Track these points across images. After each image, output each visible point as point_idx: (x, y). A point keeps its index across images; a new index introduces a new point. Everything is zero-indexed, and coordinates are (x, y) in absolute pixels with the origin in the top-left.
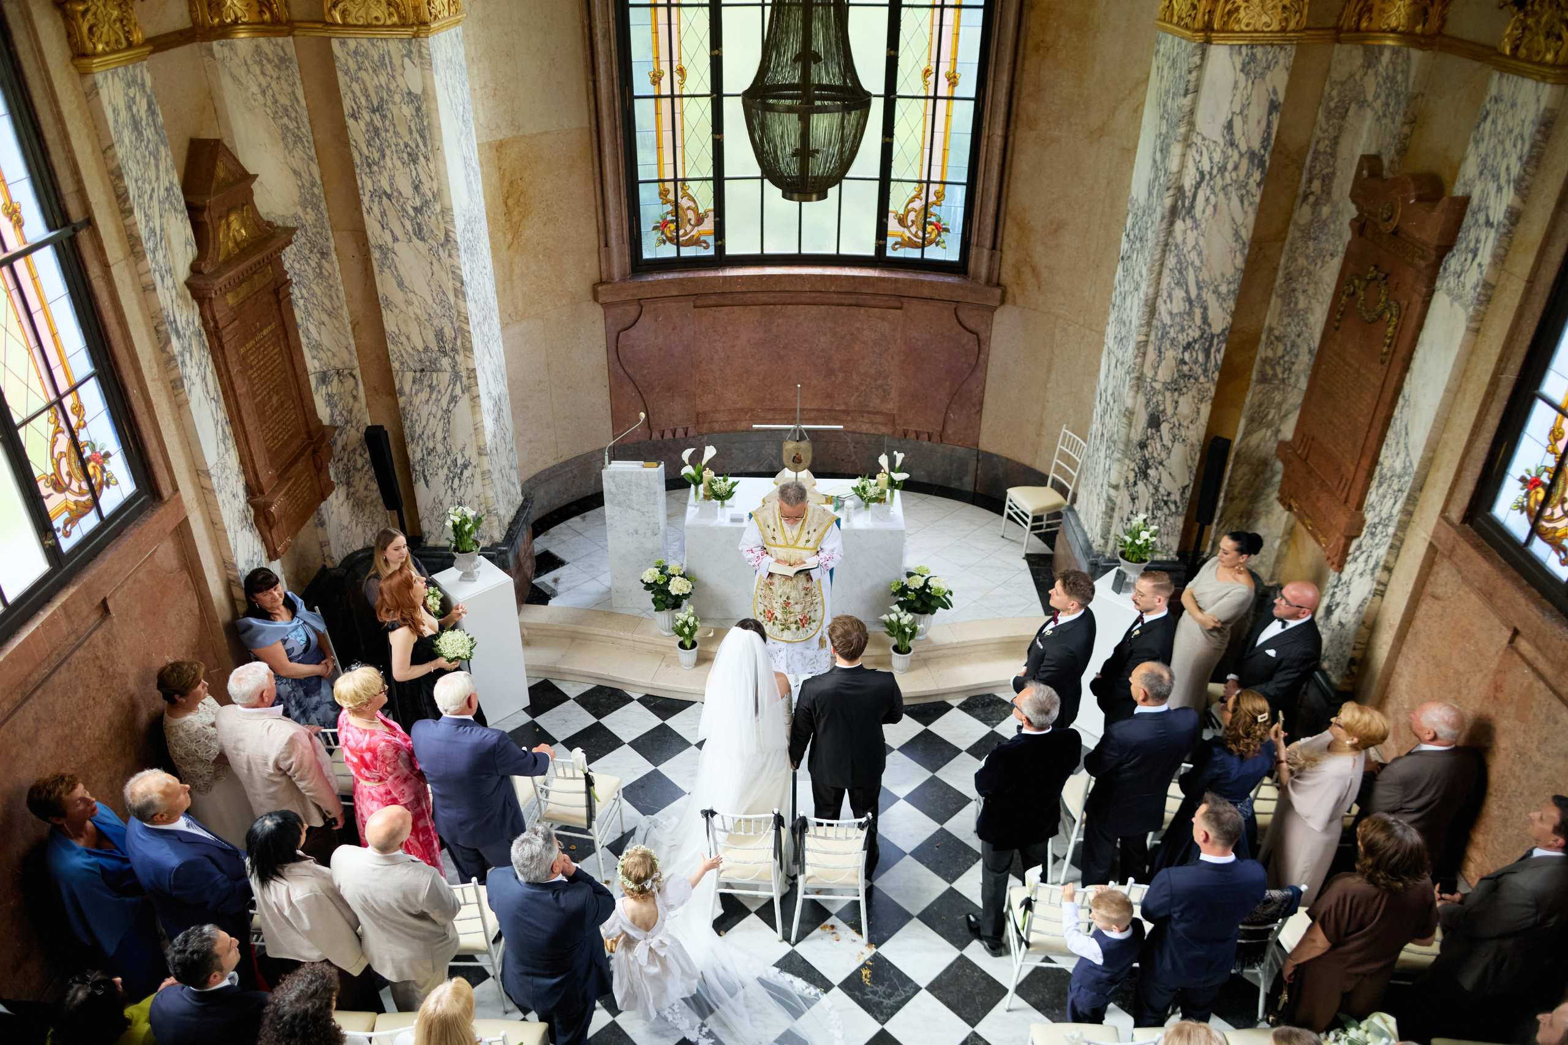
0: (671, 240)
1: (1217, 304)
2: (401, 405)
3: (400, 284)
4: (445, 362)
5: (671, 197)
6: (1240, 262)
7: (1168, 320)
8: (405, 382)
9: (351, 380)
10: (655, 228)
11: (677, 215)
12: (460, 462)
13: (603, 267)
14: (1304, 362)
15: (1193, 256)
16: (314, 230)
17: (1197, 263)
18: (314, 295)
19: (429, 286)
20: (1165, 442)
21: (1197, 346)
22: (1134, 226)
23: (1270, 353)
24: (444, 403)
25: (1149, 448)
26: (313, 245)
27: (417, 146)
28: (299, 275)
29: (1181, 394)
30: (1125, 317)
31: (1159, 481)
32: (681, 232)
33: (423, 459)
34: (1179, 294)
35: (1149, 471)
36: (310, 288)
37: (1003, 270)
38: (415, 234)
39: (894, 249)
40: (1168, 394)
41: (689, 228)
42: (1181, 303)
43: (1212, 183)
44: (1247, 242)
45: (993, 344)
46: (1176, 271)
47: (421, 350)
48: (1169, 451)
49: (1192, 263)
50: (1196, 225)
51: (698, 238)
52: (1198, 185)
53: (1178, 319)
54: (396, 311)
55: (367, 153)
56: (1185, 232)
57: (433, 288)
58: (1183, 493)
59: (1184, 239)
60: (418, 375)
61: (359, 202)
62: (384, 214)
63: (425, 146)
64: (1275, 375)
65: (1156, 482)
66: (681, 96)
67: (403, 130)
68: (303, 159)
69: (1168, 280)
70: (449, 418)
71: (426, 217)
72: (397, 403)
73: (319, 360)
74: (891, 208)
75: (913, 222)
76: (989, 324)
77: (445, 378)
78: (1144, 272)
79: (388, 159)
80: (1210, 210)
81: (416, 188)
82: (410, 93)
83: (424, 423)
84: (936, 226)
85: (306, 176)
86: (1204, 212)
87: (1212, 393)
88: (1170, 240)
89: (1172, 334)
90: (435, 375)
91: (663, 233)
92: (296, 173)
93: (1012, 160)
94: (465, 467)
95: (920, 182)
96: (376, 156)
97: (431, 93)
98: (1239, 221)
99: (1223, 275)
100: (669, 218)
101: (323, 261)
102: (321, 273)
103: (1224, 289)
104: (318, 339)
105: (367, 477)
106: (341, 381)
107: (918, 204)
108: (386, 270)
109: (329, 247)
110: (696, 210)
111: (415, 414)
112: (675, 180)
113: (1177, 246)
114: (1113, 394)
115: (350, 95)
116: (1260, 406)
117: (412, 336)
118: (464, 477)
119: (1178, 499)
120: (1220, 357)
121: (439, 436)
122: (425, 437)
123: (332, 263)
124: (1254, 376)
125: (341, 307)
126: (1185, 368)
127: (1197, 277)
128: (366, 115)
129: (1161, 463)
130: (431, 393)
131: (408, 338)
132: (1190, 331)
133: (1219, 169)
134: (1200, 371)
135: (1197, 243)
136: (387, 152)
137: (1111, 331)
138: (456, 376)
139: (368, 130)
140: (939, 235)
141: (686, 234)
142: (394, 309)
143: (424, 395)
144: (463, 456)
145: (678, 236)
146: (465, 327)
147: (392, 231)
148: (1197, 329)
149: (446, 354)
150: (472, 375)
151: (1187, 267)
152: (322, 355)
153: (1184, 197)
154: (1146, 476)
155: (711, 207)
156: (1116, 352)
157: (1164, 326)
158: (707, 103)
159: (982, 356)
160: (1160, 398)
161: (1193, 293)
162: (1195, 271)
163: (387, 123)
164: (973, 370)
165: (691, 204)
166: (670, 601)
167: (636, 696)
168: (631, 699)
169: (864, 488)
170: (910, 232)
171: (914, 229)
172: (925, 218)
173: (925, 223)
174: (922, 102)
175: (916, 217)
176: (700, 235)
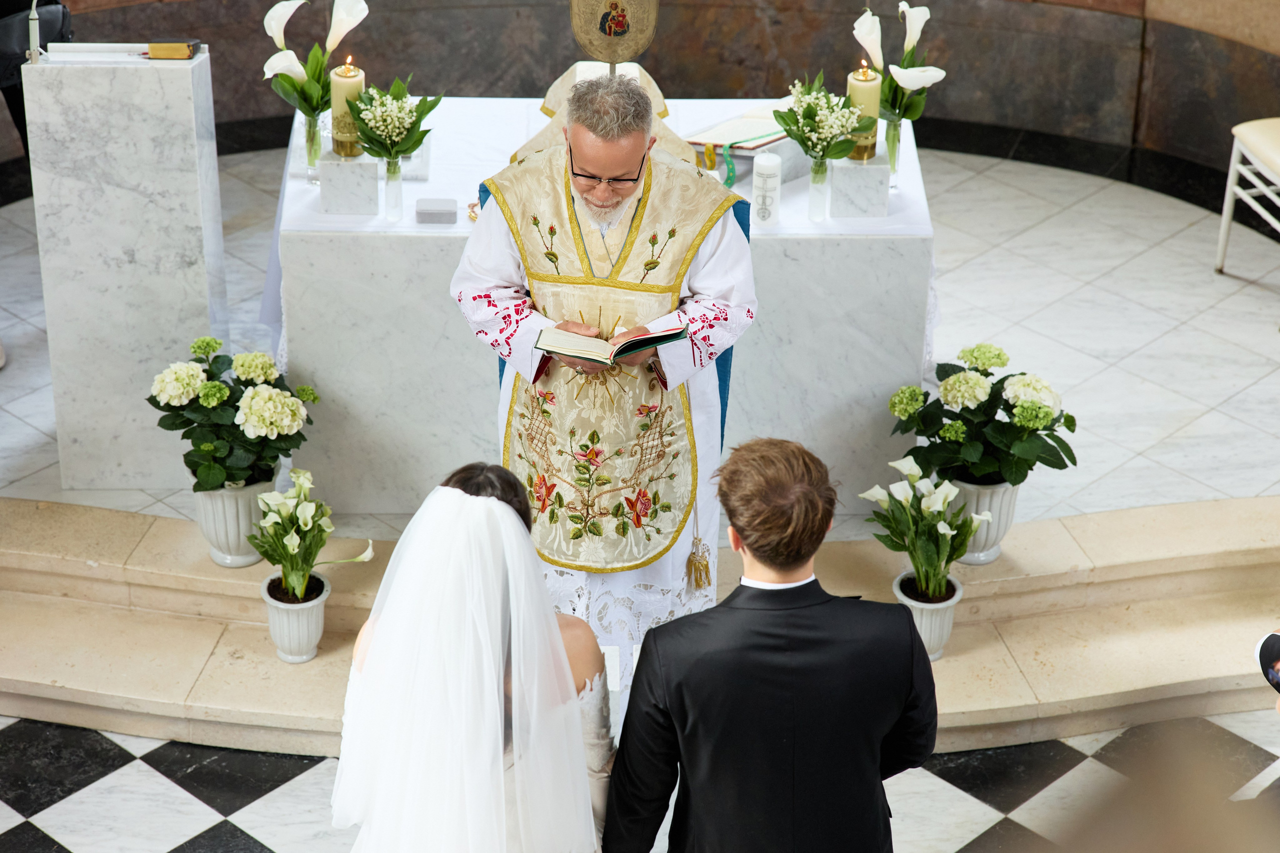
166: (242, 458)
167: (138, 747)
168: (125, 758)
169: (810, 114)
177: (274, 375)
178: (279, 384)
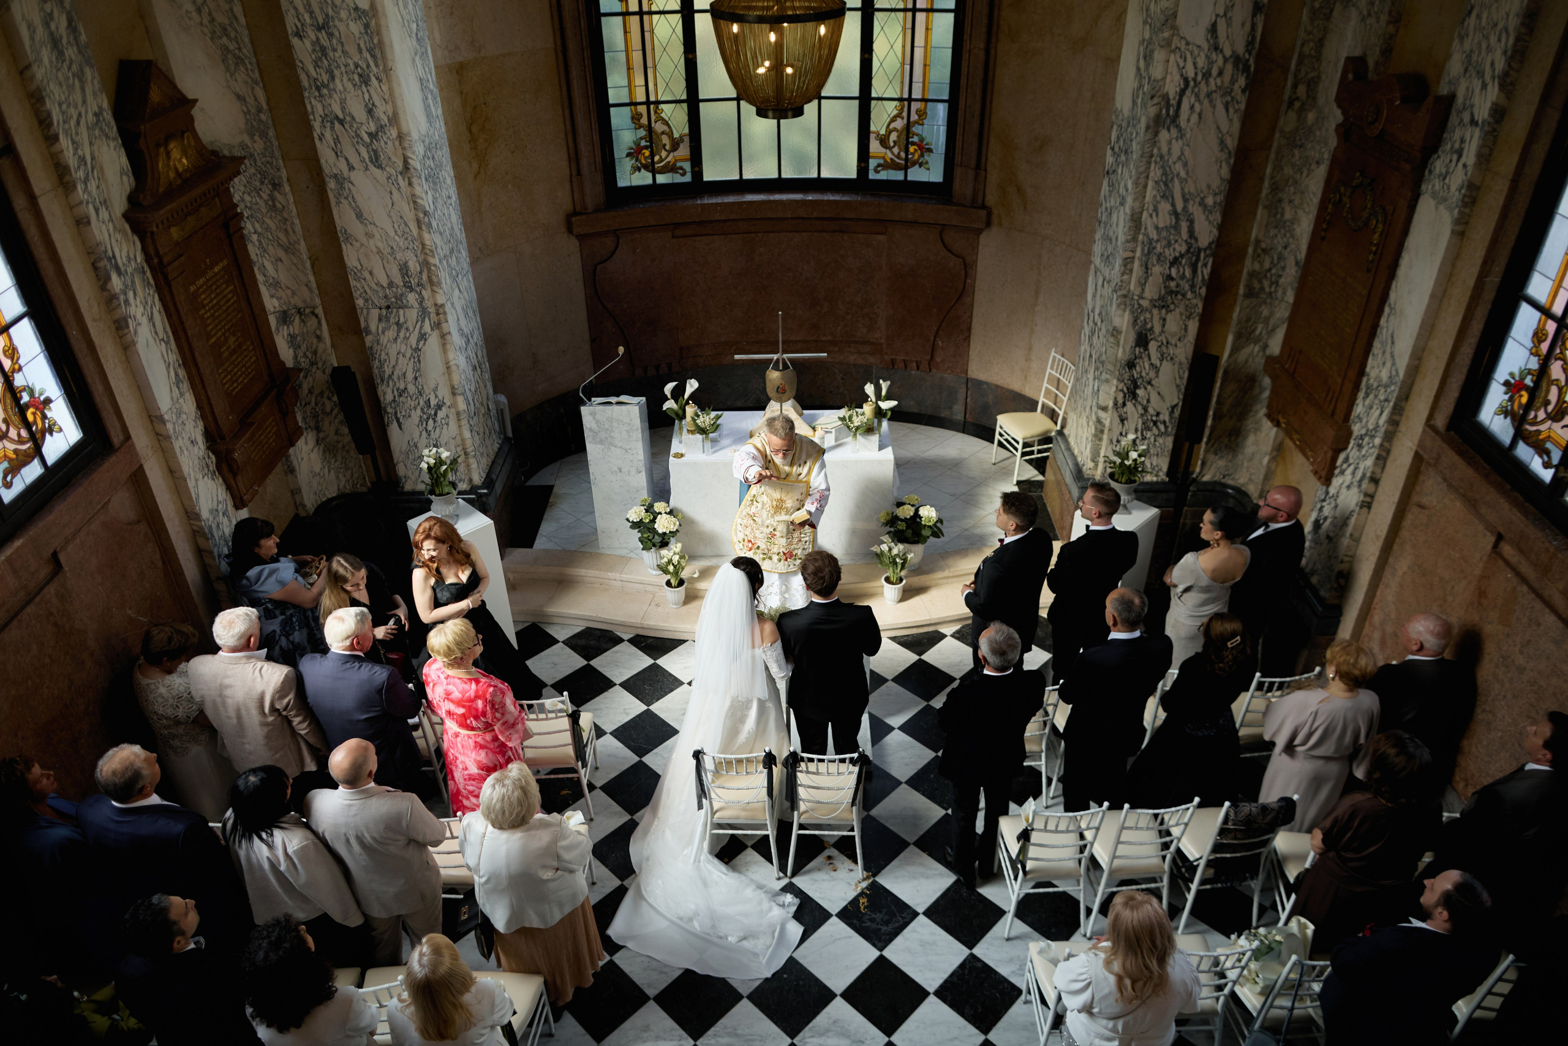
0: (646, 167)
1: (1203, 217)
2: (368, 344)
3: (359, 216)
4: (412, 298)
5: (644, 120)
6: (1225, 172)
7: (1154, 235)
8: (372, 320)
9: (314, 318)
10: (628, 155)
11: (651, 141)
12: (433, 402)
13: (576, 196)
14: (1291, 274)
15: (1178, 167)
16: (264, 160)
17: (1183, 174)
18: (268, 229)
19: (390, 217)
20: (1153, 361)
21: (1184, 261)
22: (1118, 138)
23: (1257, 267)
24: (413, 341)
25: (1138, 368)
26: (264, 176)
27: (368, 66)
28: (250, 208)
29: (1167, 312)
30: (1111, 233)
31: (1148, 401)
32: (657, 158)
33: (394, 400)
34: (1165, 207)
35: (1138, 391)
36: (264, 222)
37: (988, 191)
38: (371, 161)
39: (877, 172)
40: (1155, 311)
41: (664, 154)
42: (1167, 217)
43: (1196, 90)
44: (1233, 152)
45: (979, 268)
46: (1162, 184)
47: (385, 285)
48: (1157, 370)
49: (1178, 175)
50: (1181, 135)
52: (1182, 93)
53: (1164, 234)
54: (357, 245)
55: (314, 74)
56: (1170, 142)
57: (394, 219)
58: (1172, 412)
59: (1169, 149)
60: (384, 312)
61: (310, 128)
62: (337, 141)
63: (377, 66)
64: (1262, 289)
65: (1145, 402)
66: (651, 13)
67: (352, 49)
68: (246, 83)
69: (1154, 193)
70: (419, 356)
71: (382, 143)
72: (364, 343)
73: (279, 299)
74: (873, 128)
75: (895, 142)
76: (975, 248)
77: (413, 314)
78: (1130, 186)
79: (337, 81)
80: (1195, 118)
81: (370, 112)
82: (356, 9)
83: (393, 362)
84: (918, 145)
85: (250, 100)
86: (1189, 120)
87: (1200, 309)
88: (1155, 151)
89: (1159, 249)
90: (401, 312)
91: (637, 160)
92: (240, 98)
93: (994, 75)
94: (439, 407)
95: (900, 100)
96: (325, 77)
97: (380, 8)
98: (1224, 127)
99: (1209, 186)
100: (643, 143)
101: (276, 193)
102: (274, 206)
103: (1210, 201)
104: (276, 276)
105: (337, 421)
106: (303, 321)
107: (899, 124)
108: (343, 201)
109: (280, 177)
110: (670, 134)
111: (383, 354)
112: (648, 103)
113: (1162, 157)
114: (1100, 314)
115: (292, 11)
116: (1247, 321)
117: (375, 272)
118: (438, 419)
119: (1167, 419)
120: (1207, 271)
121: (410, 376)
122: (395, 377)
123: (285, 195)
124: (1241, 291)
125: (298, 242)
126: (1173, 284)
127: (1182, 189)
128: (311, 34)
129: (1149, 383)
130: (399, 331)
131: (371, 273)
132: (1177, 246)
133: (1204, 75)
134: (1187, 287)
135: (1182, 154)
136: (337, 73)
137: (1097, 248)
138: (424, 313)
139: (314, 50)
140: (922, 155)
141: (661, 160)
142: (354, 243)
143: (391, 334)
144: (436, 396)
145: (653, 163)
146: (431, 260)
147: (346, 159)
148: (1184, 244)
149: (412, 290)
150: (441, 311)
151: (1172, 179)
152: (281, 293)
153: (1168, 105)
154: (1134, 396)
155: (686, 131)
156: (1103, 269)
157: (1151, 241)
158: (677, 19)
159: (969, 281)
160: (1148, 315)
161: (1179, 206)
162: (1181, 183)
163: (334, 41)
164: (960, 296)
165: (665, 128)
166: (657, 539)
167: (626, 637)
168: (621, 640)
169: (850, 417)
170: (893, 153)
171: (896, 150)
172: (908, 138)
173: (908, 144)
174: (901, 15)
175: (898, 137)
176: (676, 161)
177: (668, 510)
178: (671, 513)
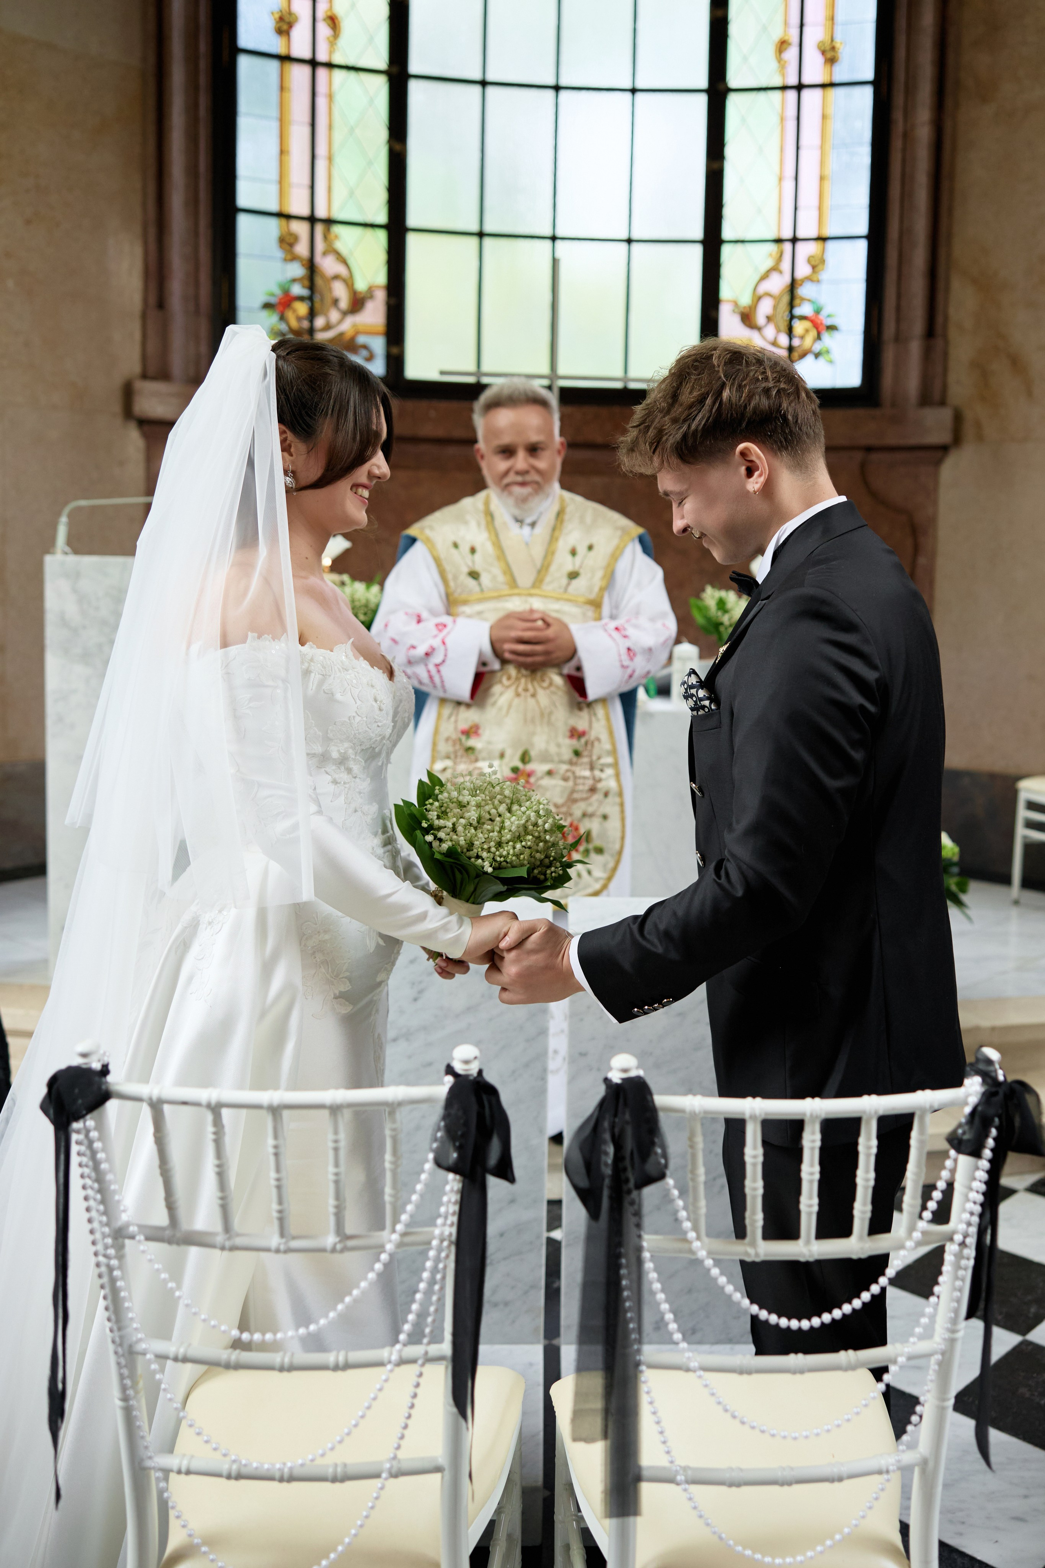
5: (302, 249)
10: (267, 306)
11: (312, 287)
13: (151, 347)
32: (319, 322)
37: (951, 377)
41: (334, 315)
45: (941, 532)
51: (353, 339)
66: (330, 66)
74: (726, 291)
75: (769, 319)
84: (812, 321)
91: (282, 318)
95: (779, 241)
100: (297, 290)
107: (778, 284)
110: (349, 282)
112: (312, 220)
140: (819, 337)
141: (328, 327)
155: (380, 277)
158: (380, 87)
159: (922, 559)
165: (341, 270)
170: (764, 338)
171: (770, 331)
172: (791, 306)
173: (792, 317)
174: (777, 95)
175: (775, 308)
176: (357, 333)
